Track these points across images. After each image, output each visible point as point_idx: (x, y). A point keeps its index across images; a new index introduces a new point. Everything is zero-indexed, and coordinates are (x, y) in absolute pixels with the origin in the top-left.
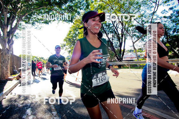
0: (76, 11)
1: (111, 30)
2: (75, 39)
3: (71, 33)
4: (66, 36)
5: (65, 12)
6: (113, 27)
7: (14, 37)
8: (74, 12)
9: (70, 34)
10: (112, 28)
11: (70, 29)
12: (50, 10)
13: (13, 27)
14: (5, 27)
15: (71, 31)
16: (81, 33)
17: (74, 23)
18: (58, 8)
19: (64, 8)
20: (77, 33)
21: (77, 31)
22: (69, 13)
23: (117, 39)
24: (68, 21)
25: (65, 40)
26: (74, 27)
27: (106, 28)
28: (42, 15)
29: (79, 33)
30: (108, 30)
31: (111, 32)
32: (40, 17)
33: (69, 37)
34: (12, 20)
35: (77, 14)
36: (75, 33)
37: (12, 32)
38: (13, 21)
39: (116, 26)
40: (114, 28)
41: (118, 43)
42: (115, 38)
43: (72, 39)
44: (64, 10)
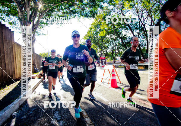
0: (98, 6)
1: (136, 27)
2: (96, 36)
3: (92, 30)
4: (87, 33)
5: (86, 7)
6: (140, 22)
7: (36, 34)
8: (97, 7)
9: (90, 32)
10: (138, 24)
11: (91, 26)
12: (71, 5)
13: (35, 24)
14: (28, 24)
15: (92, 29)
16: (103, 30)
17: (96, 18)
18: (79, 3)
19: (85, 3)
20: (98, 30)
21: (98, 28)
22: (90, 8)
23: (143, 36)
24: (89, 16)
25: (85, 38)
26: (95, 23)
27: (130, 25)
28: (62, 11)
29: (100, 30)
30: (133, 26)
31: (136, 28)
32: (60, 13)
33: (89, 35)
34: (33, 16)
35: (99, 8)
36: (96, 31)
37: (34, 29)
38: (35, 17)
39: (144, 22)
40: (141, 24)
41: (143, 41)
42: (140, 35)
43: (92, 36)
44: (85, 4)
